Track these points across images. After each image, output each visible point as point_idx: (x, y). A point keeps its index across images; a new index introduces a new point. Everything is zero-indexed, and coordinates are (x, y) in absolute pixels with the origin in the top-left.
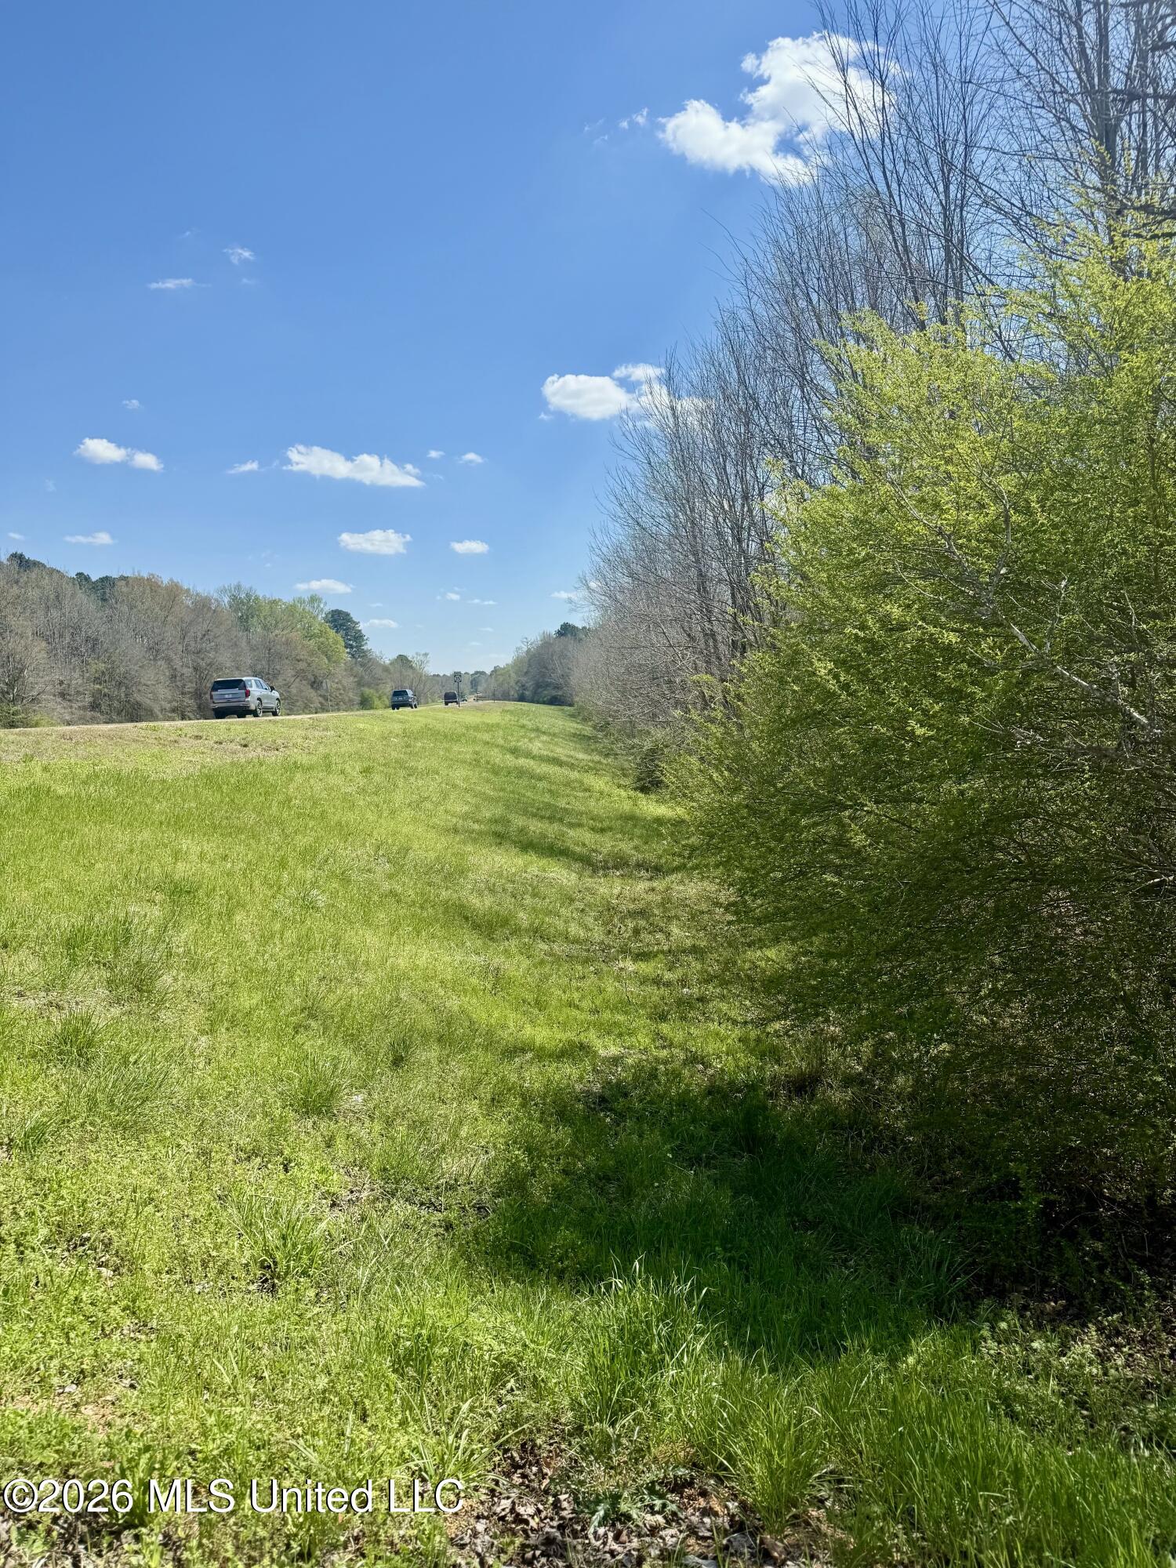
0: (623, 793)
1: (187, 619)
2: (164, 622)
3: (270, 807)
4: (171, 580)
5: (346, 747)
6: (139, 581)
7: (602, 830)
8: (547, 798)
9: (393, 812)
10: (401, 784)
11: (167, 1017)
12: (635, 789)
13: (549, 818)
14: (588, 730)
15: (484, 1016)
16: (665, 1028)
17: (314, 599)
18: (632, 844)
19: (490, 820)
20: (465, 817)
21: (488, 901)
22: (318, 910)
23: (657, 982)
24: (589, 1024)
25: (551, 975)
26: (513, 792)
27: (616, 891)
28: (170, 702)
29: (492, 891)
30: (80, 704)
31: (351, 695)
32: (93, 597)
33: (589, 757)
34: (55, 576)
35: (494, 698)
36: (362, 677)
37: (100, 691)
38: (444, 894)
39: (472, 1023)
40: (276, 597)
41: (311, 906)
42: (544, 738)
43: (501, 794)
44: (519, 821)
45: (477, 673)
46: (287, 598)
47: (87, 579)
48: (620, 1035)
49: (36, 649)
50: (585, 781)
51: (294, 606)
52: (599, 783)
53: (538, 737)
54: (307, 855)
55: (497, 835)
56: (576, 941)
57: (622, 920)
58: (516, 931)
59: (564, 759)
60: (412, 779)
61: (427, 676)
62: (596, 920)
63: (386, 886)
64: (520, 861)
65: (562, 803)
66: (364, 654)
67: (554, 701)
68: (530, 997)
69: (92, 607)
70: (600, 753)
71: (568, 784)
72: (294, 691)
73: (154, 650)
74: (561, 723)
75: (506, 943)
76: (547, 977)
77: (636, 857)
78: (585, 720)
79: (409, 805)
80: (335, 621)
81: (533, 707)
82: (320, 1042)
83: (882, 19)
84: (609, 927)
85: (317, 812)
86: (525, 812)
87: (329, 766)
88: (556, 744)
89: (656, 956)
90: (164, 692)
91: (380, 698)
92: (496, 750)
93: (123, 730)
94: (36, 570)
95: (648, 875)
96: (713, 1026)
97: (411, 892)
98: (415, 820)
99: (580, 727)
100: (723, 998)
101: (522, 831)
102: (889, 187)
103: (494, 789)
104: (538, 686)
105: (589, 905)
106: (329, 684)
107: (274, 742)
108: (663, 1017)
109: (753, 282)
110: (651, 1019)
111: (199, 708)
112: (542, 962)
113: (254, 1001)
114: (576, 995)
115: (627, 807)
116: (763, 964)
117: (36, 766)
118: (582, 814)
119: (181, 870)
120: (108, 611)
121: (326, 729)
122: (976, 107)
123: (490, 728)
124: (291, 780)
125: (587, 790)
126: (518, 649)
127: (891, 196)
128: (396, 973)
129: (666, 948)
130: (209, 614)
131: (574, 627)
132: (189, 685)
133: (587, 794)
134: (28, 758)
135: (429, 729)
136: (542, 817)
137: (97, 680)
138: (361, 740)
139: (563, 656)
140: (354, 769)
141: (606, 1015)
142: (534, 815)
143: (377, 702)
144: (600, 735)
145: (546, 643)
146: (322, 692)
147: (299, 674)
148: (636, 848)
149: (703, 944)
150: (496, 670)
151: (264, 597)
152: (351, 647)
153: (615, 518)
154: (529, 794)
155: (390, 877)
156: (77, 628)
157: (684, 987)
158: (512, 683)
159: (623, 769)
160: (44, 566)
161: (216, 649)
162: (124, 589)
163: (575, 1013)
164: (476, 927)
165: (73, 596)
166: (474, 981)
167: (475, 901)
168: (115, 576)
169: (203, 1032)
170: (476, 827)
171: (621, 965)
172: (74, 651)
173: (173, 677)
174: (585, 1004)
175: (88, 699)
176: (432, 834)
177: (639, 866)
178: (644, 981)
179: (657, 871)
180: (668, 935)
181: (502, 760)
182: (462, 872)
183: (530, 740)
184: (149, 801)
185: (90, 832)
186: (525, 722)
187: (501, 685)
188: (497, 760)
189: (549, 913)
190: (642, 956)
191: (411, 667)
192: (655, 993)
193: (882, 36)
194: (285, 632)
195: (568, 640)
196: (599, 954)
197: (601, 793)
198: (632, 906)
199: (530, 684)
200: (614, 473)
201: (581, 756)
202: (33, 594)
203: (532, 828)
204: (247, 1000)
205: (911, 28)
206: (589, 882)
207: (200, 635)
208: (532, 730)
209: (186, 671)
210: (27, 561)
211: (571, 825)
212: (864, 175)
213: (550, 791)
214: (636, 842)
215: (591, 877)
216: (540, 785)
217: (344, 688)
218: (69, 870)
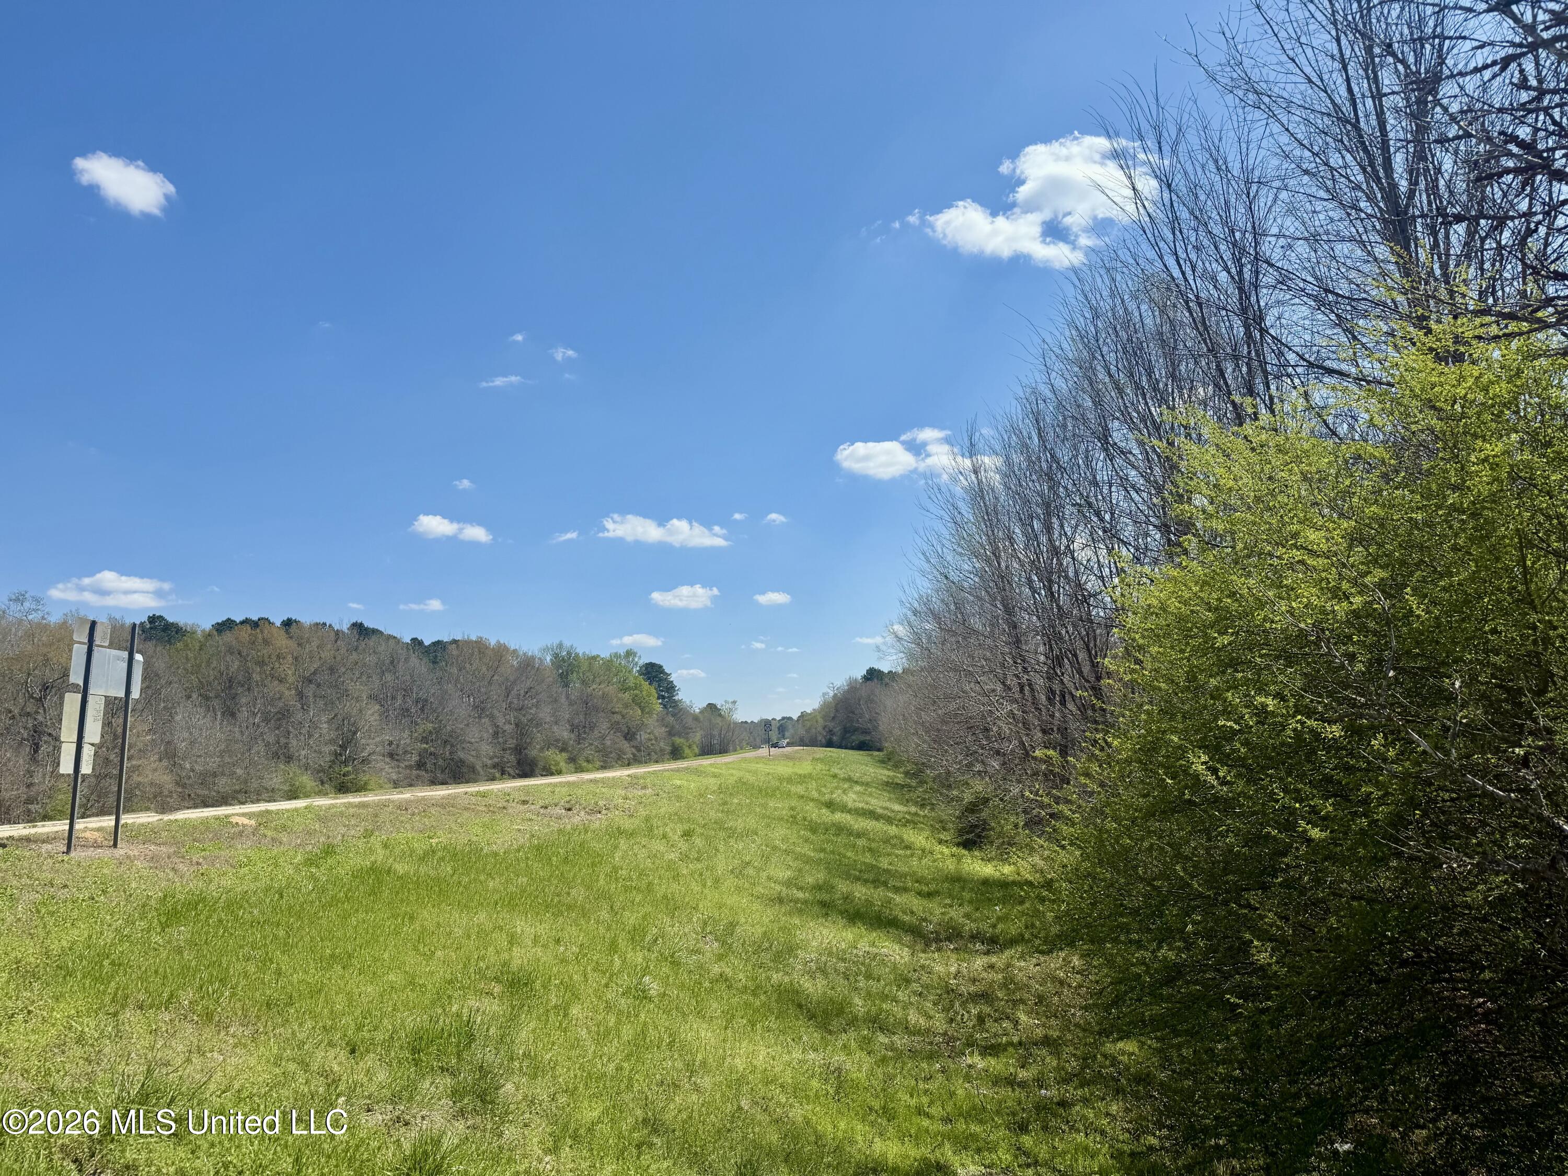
0: (946, 851)
1: (512, 678)
2: (490, 683)
3: (597, 881)
4: (498, 642)
5: (665, 808)
6: (468, 643)
7: (929, 895)
8: (868, 859)
9: (717, 881)
10: (721, 847)
11: (510, 1132)
12: (958, 845)
13: (874, 882)
14: (899, 778)
15: (830, 1128)
16: (1027, 1141)
17: (630, 653)
18: (962, 911)
19: (814, 887)
20: (788, 883)
21: (821, 982)
22: (650, 1000)
23: (1011, 1082)
24: (943, 1136)
25: (895, 1076)
26: (833, 852)
27: (953, 969)
28: (491, 758)
29: (823, 971)
30: (407, 763)
31: (662, 744)
32: (425, 660)
33: (905, 809)
34: (391, 642)
35: (802, 743)
36: (673, 727)
37: (426, 750)
38: (776, 977)
39: (819, 1137)
40: (594, 653)
41: (643, 996)
42: (858, 788)
43: (822, 855)
44: (843, 887)
45: (783, 718)
46: (605, 654)
47: (420, 643)
48: (979, 1151)
49: (370, 712)
50: (905, 837)
51: (611, 661)
52: (919, 838)
53: (851, 787)
54: (636, 935)
55: (823, 904)
56: (916, 1032)
57: (963, 1004)
58: (853, 1022)
59: (879, 811)
60: (732, 842)
61: (735, 723)
62: (934, 1004)
63: (716, 969)
64: (849, 935)
65: (884, 863)
66: (675, 704)
67: (862, 746)
68: (876, 1105)
69: (424, 670)
70: (916, 803)
71: (887, 841)
72: (608, 743)
73: (480, 709)
74: (872, 770)
75: (844, 1036)
76: (892, 1078)
77: (969, 927)
78: (896, 766)
79: (732, 872)
80: (648, 673)
81: (843, 753)
82: (665, 1165)
83: (1165, 134)
84: (951, 1014)
85: (643, 885)
86: (847, 876)
87: (651, 829)
88: (870, 795)
89: (1005, 1050)
90: (486, 749)
91: (690, 747)
92: (811, 804)
93: (455, 797)
94: (374, 638)
95: (984, 948)
96: (1080, 1138)
97: (741, 976)
98: (738, 889)
99: (891, 774)
100: (1085, 1101)
101: (847, 898)
102: (1183, 273)
103: (815, 850)
104: (846, 731)
105: (926, 987)
106: (643, 736)
107: (596, 803)
108: (1023, 1128)
109: (1051, 359)
110: (1009, 1129)
111: (518, 763)
112: (883, 1060)
113: (596, 1114)
114: (925, 1100)
115: (950, 865)
116: (1125, 1059)
117: (376, 841)
118: (905, 876)
119: (519, 958)
120: (439, 674)
121: (644, 787)
122: (1262, 200)
123: (803, 779)
124: (616, 847)
125: (907, 847)
126: (824, 694)
127: (1186, 280)
128: (734, 1077)
129: (1015, 1039)
130: (533, 672)
131: (879, 671)
132: (510, 741)
133: (908, 852)
134: (368, 834)
135: (745, 783)
136: (866, 881)
137: (424, 740)
138: (679, 798)
139: (870, 700)
140: (675, 831)
141: (961, 1126)
142: (858, 879)
143: (687, 751)
144: (914, 783)
145: (853, 688)
146: (633, 743)
147: (615, 726)
148: (967, 916)
149: (1056, 1034)
150: (803, 715)
151: (584, 653)
152: (663, 697)
153: (923, 573)
154: (849, 854)
155: (720, 958)
156: (407, 692)
157: (1041, 1087)
158: (820, 729)
159: (941, 822)
160: (381, 633)
161: (537, 706)
162: (455, 653)
163: (926, 1123)
164: (812, 1017)
165: (407, 660)
166: (815, 1083)
167: (807, 985)
168: (446, 639)
169: (547, 1151)
170: (800, 895)
171: (969, 1061)
172: (405, 712)
173: (496, 734)
174: (936, 1111)
175: (415, 758)
176: (756, 906)
177: (974, 937)
178: (997, 1081)
179: (994, 943)
180: (1016, 1023)
181: (820, 816)
182: (791, 950)
183: (844, 791)
184: (482, 878)
185: (428, 916)
186: (836, 771)
187: (808, 731)
188: (814, 816)
189: (885, 997)
190: (991, 1050)
191: (720, 715)
192: (1010, 1095)
193: (1166, 148)
194: (602, 686)
195: (874, 683)
196: (943, 1046)
197: (923, 851)
198: (972, 989)
199: (838, 730)
200: (922, 533)
201: (897, 807)
202: (370, 659)
203: (857, 895)
204: (590, 1112)
205: (1193, 139)
206: (923, 959)
207: (522, 692)
208: (845, 780)
209: (507, 727)
210: (367, 629)
211: (896, 890)
212: (1159, 264)
213: (870, 850)
214: (967, 909)
215: (924, 951)
216: (861, 842)
217: (656, 739)
218: (411, 959)
